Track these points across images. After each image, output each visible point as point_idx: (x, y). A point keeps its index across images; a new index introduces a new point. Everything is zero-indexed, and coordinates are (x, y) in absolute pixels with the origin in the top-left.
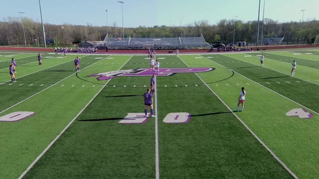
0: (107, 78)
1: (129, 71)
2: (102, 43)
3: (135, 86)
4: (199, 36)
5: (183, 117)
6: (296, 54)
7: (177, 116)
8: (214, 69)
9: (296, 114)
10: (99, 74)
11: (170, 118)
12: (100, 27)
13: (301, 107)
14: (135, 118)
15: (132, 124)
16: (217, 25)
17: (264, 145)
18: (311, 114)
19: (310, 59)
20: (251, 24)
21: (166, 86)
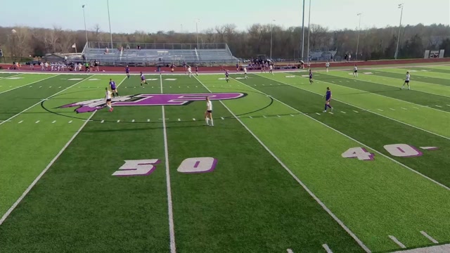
0: (90, 110)
1: (123, 98)
2: (80, 56)
3: (133, 121)
4: (222, 47)
5: (206, 164)
7: (198, 163)
8: (245, 95)
9: (354, 155)
10: (77, 104)
11: (187, 166)
12: (75, 32)
13: (360, 146)
14: (136, 167)
15: (133, 176)
16: (247, 32)
17: (316, 198)
18: (372, 155)
19: (370, 81)
20: (293, 31)
21: (179, 120)
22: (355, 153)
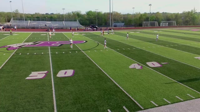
0: (14, 49)
1: (30, 43)
2: (9, 24)
3: (35, 54)
4: (76, 21)
5: (70, 72)
6: (132, 32)
7: (66, 72)
8: (86, 41)
9: (134, 67)
10: (8, 46)
11: (61, 74)
12: (6, 13)
13: (137, 63)
14: (37, 75)
15: (36, 79)
16: (86, 14)
17: (119, 86)
18: (142, 67)
19: (139, 36)
20: (106, 14)
21: (57, 53)
22: (134, 66)
